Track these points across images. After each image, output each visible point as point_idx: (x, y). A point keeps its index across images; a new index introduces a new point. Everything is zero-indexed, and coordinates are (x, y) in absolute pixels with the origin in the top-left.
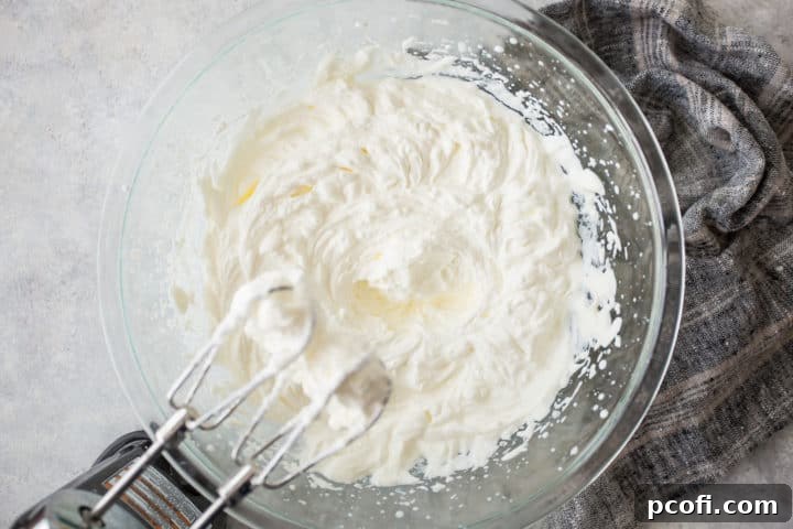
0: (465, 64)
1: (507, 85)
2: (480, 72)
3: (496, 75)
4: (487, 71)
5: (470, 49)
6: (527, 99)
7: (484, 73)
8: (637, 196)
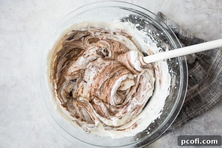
0: (149, 36)
1: (157, 45)
2: (152, 39)
3: (155, 41)
4: (153, 39)
5: (151, 32)
6: (161, 50)
7: (153, 40)
8: (178, 83)
